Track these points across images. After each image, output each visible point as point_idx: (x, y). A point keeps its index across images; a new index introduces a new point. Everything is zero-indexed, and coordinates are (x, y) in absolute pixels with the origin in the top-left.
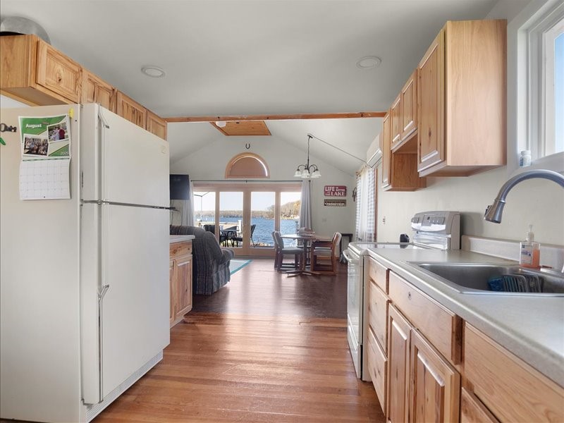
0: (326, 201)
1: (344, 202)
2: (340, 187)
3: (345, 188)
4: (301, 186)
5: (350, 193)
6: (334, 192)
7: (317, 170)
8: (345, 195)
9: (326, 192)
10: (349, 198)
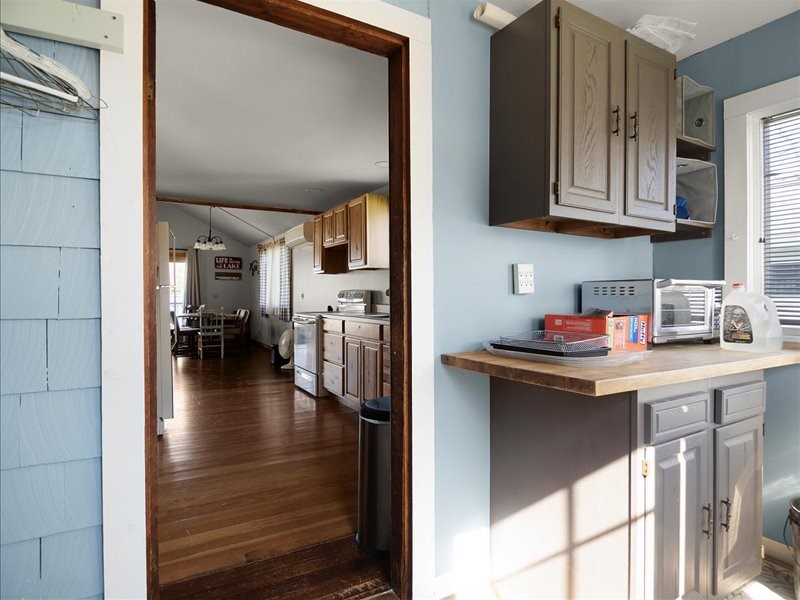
0: (217, 274)
1: (239, 275)
2: (234, 259)
3: (239, 259)
4: (184, 255)
5: (247, 266)
6: (227, 265)
7: (221, 242)
8: (240, 268)
9: (217, 264)
10: (245, 271)
